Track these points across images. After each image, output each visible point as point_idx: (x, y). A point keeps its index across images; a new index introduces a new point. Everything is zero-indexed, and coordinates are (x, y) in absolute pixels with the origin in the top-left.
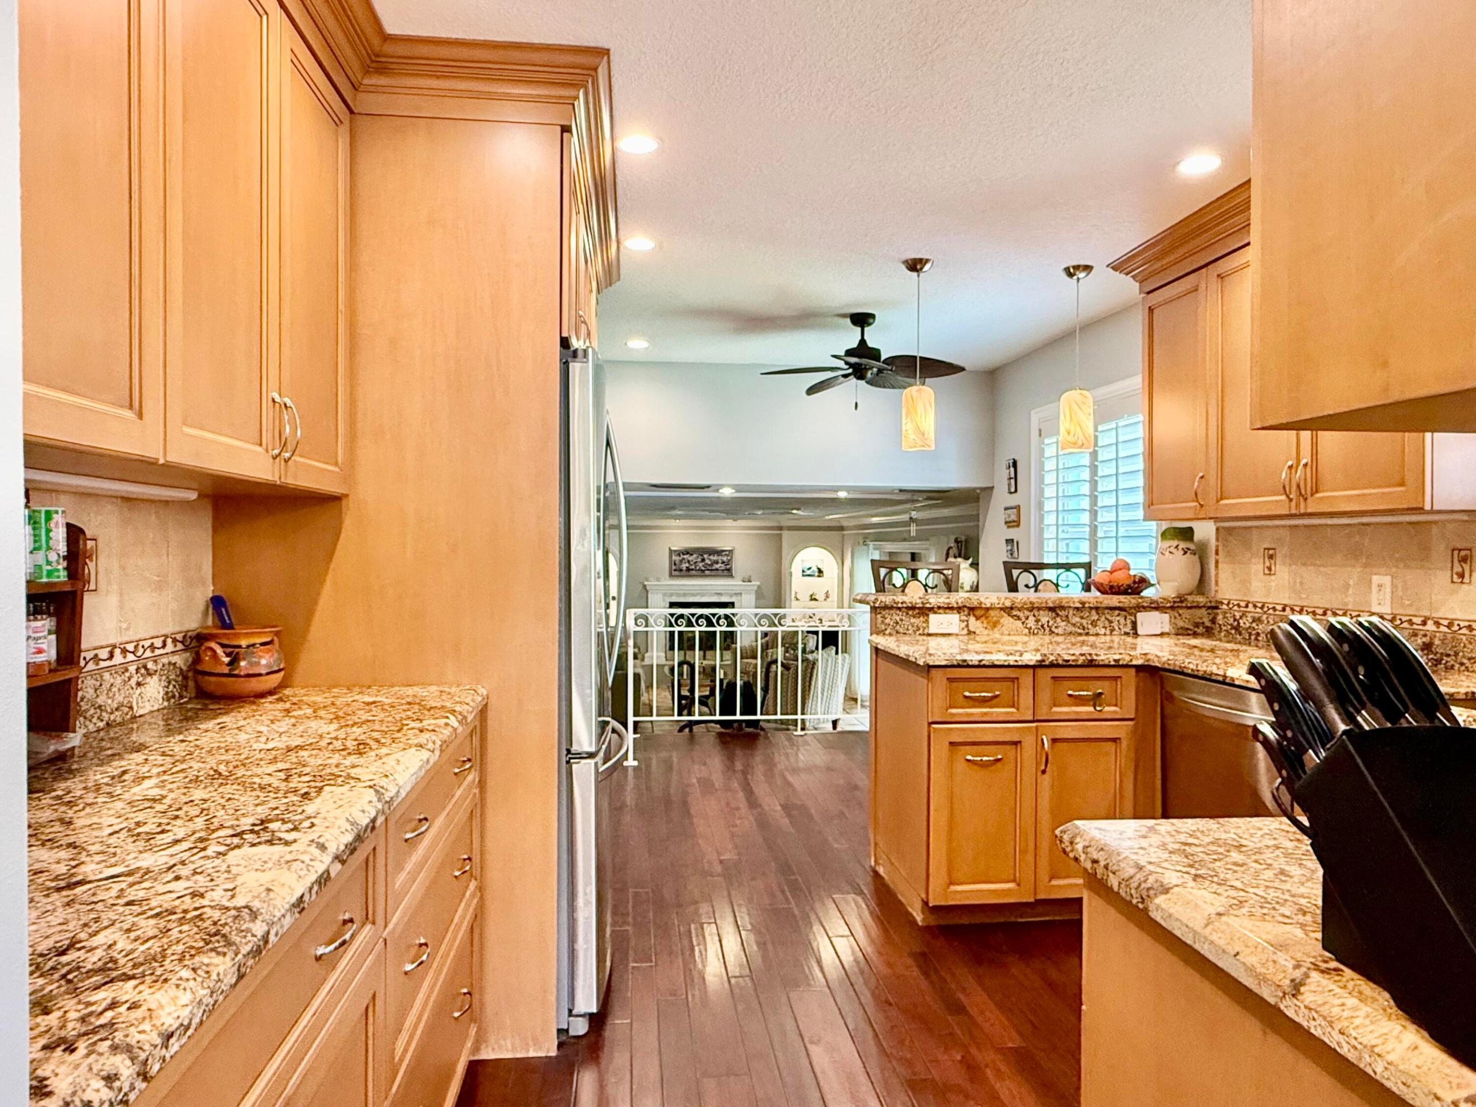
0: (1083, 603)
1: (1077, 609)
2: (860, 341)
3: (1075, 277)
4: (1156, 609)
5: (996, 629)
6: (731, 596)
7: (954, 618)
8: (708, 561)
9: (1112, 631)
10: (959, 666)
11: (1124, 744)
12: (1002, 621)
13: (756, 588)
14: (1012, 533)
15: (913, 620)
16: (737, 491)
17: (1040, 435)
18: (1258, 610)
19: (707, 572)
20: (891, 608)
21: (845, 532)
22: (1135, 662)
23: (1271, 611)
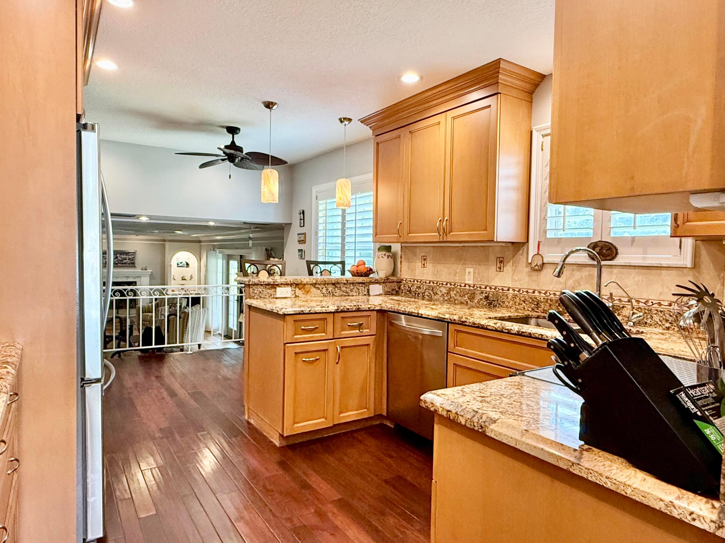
0: (347, 281)
1: (345, 284)
2: (232, 142)
3: (344, 123)
4: (377, 283)
5: (308, 294)
6: (135, 278)
7: (289, 289)
8: (119, 258)
9: (359, 294)
10: (299, 314)
11: (372, 346)
12: (311, 290)
13: (150, 273)
14: (302, 247)
15: (268, 291)
16: (151, 219)
17: (317, 199)
18: (419, 283)
19: (119, 265)
20: (258, 285)
21: (202, 244)
22: (376, 308)
23: (424, 284)
